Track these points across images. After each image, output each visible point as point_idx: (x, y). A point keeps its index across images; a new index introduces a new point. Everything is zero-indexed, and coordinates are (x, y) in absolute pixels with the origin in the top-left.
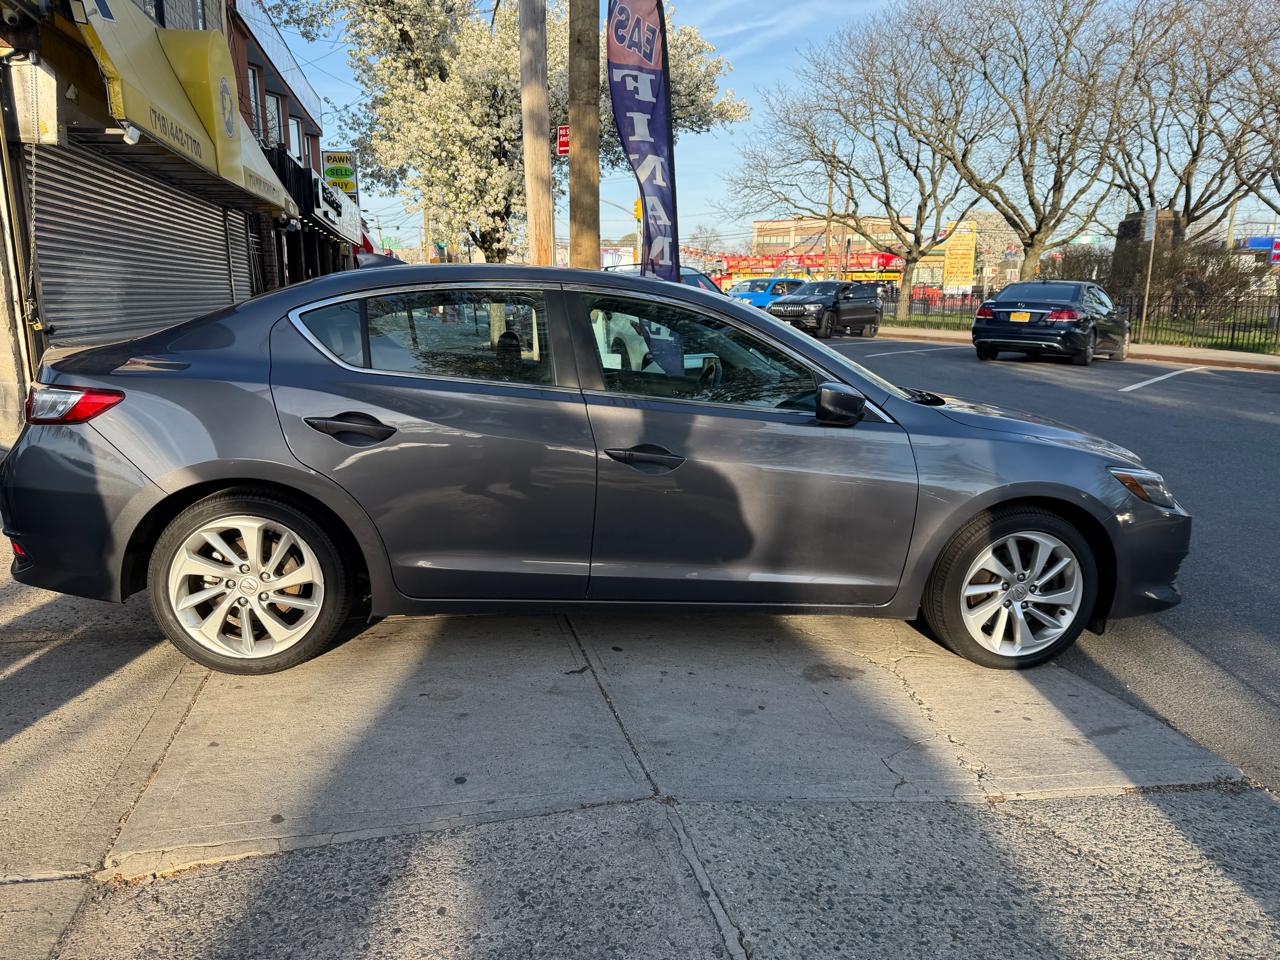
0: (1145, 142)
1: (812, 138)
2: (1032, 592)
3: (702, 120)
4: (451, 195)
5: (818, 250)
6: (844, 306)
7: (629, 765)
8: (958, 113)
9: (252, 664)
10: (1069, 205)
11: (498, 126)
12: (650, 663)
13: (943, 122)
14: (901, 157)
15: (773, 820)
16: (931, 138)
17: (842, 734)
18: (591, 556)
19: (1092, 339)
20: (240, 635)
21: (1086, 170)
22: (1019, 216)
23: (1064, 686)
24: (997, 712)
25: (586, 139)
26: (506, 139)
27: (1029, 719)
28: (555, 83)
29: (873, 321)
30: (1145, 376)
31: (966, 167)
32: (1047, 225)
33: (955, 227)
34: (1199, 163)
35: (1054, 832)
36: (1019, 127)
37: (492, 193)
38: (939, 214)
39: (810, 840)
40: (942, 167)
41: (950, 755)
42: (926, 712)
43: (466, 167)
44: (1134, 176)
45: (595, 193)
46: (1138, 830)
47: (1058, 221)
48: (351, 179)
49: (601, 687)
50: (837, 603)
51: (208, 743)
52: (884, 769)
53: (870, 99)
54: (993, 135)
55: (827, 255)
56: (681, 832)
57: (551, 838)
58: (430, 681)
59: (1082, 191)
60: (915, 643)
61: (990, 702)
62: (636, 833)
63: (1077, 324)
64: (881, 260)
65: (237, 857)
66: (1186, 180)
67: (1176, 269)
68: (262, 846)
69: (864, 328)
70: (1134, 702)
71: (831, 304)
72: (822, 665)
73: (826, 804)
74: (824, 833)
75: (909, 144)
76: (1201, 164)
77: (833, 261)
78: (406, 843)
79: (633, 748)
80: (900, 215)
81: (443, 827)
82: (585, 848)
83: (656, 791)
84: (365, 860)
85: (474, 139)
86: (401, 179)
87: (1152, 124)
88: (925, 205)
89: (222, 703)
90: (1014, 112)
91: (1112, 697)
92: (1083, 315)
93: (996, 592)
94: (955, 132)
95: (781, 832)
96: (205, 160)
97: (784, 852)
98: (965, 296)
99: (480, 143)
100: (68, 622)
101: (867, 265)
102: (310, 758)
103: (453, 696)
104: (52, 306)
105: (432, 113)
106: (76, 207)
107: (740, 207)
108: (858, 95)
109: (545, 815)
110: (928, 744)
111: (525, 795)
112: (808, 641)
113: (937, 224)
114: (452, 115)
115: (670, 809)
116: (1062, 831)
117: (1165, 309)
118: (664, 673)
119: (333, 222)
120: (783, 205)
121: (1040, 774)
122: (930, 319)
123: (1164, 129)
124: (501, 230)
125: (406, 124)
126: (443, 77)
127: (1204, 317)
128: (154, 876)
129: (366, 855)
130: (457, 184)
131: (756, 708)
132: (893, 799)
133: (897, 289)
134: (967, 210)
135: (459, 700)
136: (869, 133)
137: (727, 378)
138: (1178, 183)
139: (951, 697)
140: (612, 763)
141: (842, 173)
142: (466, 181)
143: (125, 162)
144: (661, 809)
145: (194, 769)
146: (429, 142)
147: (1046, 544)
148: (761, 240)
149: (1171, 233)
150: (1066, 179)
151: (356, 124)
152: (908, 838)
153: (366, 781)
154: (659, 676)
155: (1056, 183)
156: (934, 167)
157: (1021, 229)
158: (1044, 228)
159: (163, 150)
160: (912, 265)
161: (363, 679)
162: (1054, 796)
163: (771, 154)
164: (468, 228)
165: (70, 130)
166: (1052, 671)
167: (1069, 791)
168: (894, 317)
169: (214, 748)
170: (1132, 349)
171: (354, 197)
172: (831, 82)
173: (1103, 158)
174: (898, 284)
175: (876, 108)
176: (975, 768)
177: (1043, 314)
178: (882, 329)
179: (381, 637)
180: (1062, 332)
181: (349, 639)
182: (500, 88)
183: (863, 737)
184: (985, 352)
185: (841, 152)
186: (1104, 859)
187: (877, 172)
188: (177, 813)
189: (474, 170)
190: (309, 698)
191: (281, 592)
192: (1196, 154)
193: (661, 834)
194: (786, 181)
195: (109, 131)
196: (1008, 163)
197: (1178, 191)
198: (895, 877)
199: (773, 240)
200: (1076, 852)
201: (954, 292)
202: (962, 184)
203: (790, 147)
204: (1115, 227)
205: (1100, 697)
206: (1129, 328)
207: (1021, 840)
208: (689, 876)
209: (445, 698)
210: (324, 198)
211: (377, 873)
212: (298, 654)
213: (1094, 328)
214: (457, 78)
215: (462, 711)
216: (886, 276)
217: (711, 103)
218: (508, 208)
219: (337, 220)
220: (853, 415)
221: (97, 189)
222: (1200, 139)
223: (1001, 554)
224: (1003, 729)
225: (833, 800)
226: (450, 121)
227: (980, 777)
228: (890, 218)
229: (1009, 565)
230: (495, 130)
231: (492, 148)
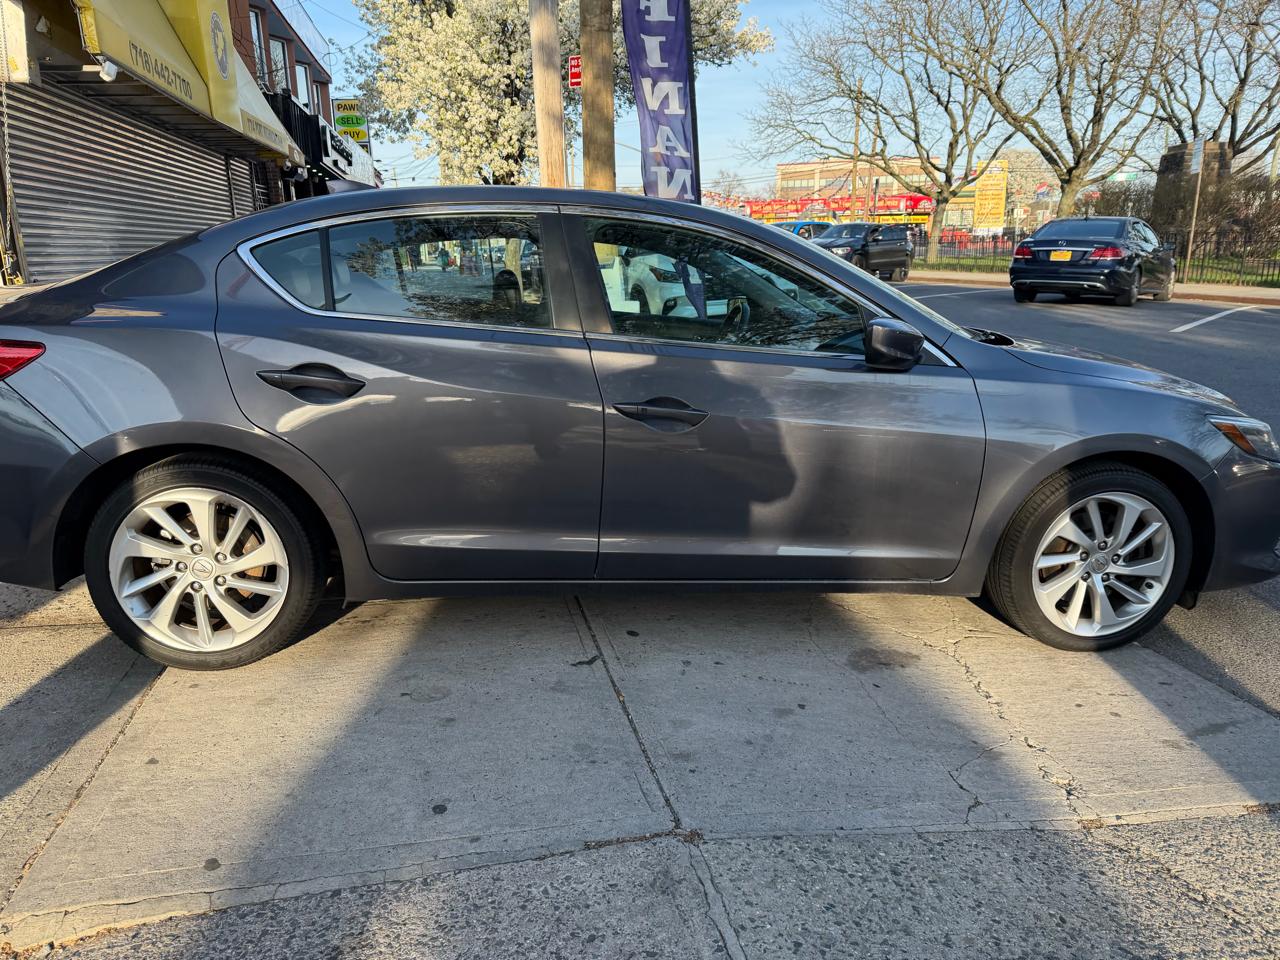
0: (1190, 71)
1: (838, 73)
2: (1115, 563)
3: (723, 52)
4: (462, 138)
5: (844, 193)
6: (873, 249)
7: (644, 787)
8: (992, 42)
9: (210, 658)
10: (1110, 138)
11: (509, 63)
12: (669, 650)
13: (977, 51)
14: (932, 92)
15: (823, 863)
16: (964, 71)
17: (899, 740)
18: (599, 527)
19: (1137, 278)
20: (194, 624)
21: (1127, 102)
22: (1056, 150)
23: (1153, 671)
24: (1079, 706)
25: (599, 68)
26: (517, 77)
27: (1116, 715)
28: (567, 15)
29: (903, 264)
30: (1194, 316)
31: (1001, 100)
32: (1085, 159)
33: (987, 167)
34: (1246, 93)
35: (1169, 870)
36: (1057, 56)
37: (506, 134)
38: (971, 151)
39: (870, 890)
40: (975, 101)
41: (1028, 764)
42: (995, 707)
43: (476, 107)
44: (1177, 107)
45: (610, 128)
46: (1272, 865)
47: (1098, 155)
48: (363, 128)
49: (613, 682)
50: (888, 580)
51: (147, 759)
52: (954, 786)
53: (898, 30)
54: (1031, 64)
55: (854, 197)
56: (708, 884)
57: (545, 892)
58: (414, 676)
59: (1123, 123)
60: (973, 620)
61: (1069, 694)
62: (652, 885)
63: (1121, 263)
64: (908, 203)
65: (156, 919)
66: (1231, 111)
67: (1221, 204)
68: (189, 902)
69: (893, 271)
70: (1237, 691)
71: (859, 247)
72: (871, 650)
73: (887, 837)
74: (886, 879)
75: (939, 76)
76: (1248, 92)
77: (859, 204)
78: (366, 899)
79: (649, 762)
80: (930, 154)
81: (413, 875)
82: (588, 906)
83: (677, 822)
84: (314, 924)
85: (485, 77)
86: (411, 124)
87: (1197, 53)
88: (957, 142)
89: (171, 707)
90: (1052, 39)
91: (1210, 684)
92: (1129, 253)
93: (1074, 563)
94: (989, 63)
95: (834, 880)
96: (197, 102)
97: (838, 909)
98: (995, 237)
99: (490, 82)
100: (17, 607)
101: (894, 207)
102: (264, 779)
103: (438, 695)
104: (36, 259)
105: (438, 51)
106: (58, 153)
107: (764, 148)
108: (886, 26)
109: (540, 859)
110: (1003, 750)
111: (517, 829)
112: (851, 620)
113: (969, 162)
114: (460, 52)
115: (695, 851)
116: (1179, 868)
117: (1210, 247)
118: (687, 663)
119: (344, 172)
120: (808, 145)
121: (1140, 789)
122: (962, 262)
123: (1210, 54)
124: (515, 173)
125: (412, 64)
126: (450, 14)
127: (1251, 254)
128: (52, 946)
129: (315, 916)
130: (467, 125)
131: (794, 707)
132: (966, 828)
133: (925, 233)
134: (999, 148)
135: (444, 701)
136: (898, 67)
137: (755, 319)
138: (1222, 114)
139: (1023, 688)
140: (625, 784)
141: (870, 110)
142: (476, 122)
143: (112, 105)
144: (683, 850)
145: (123, 795)
146: (436, 81)
147: (1133, 506)
148: (785, 184)
149: (1216, 166)
150: (1106, 111)
151: (363, 67)
152: (991, 884)
153: (326, 811)
154: (680, 667)
155: (1096, 114)
156: (966, 101)
157: (1058, 165)
158: (1082, 164)
159: (148, 90)
160: (942, 206)
161: (339, 674)
162: (1162, 818)
163: (795, 91)
164: (480, 173)
165: (43, 67)
166: (1136, 653)
167: (1179, 812)
168: (925, 260)
169: (152, 766)
170: (1177, 289)
171: (366, 147)
172: (858, 13)
173: (1146, 89)
174: (927, 227)
175: (906, 39)
176: (1061, 782)
177: (1086, 252)
178: (912, 273)
179: (364, 622)
180: (1106, 271)
181: (328, 625)
182: (509, 21)
183: (924, 743)
184: (1024, 293)
185: (868, 88)
186: (1238, 909)
187: (905, 109)
188: (92, 857)
189: (484, 111)
190: (272, 700)
191: (242, 575)
192: (1243, 82)
193: (683, 888)
194: (811, 119)
195: (87, 68)
196: (1044, 95)
197: (1223, 122)
198: (980, 944)
199: (798, 184)
200: (1200, 898)
201: (985, 234)
202: (995, 120)
203: (815, 83)
204: (1156, 163)
205: (1198, 685)
206: (1175, 266)
207: (1130, 882)
208: (719, 949)
209: (432, 699)
210: (332, 146)
211: (326, 941)
212: (262, 646)
213: (1139, 266)
214: (465, 13)
215: (448, 715)
216: (914, 219)
217: (733, 33)
218: (522, 150)
219: (347, 169)
220: (910, 358)
221: (83, 134)
222: (1248, 67)
223: (1080, 519)
224: (1089, 728)
225: (895, 831)
226: (458, 58)
227: (1069, 793)
228: (920, 158)
229: (1089, 531)
230: (506, 67)
231: (503, 87)
